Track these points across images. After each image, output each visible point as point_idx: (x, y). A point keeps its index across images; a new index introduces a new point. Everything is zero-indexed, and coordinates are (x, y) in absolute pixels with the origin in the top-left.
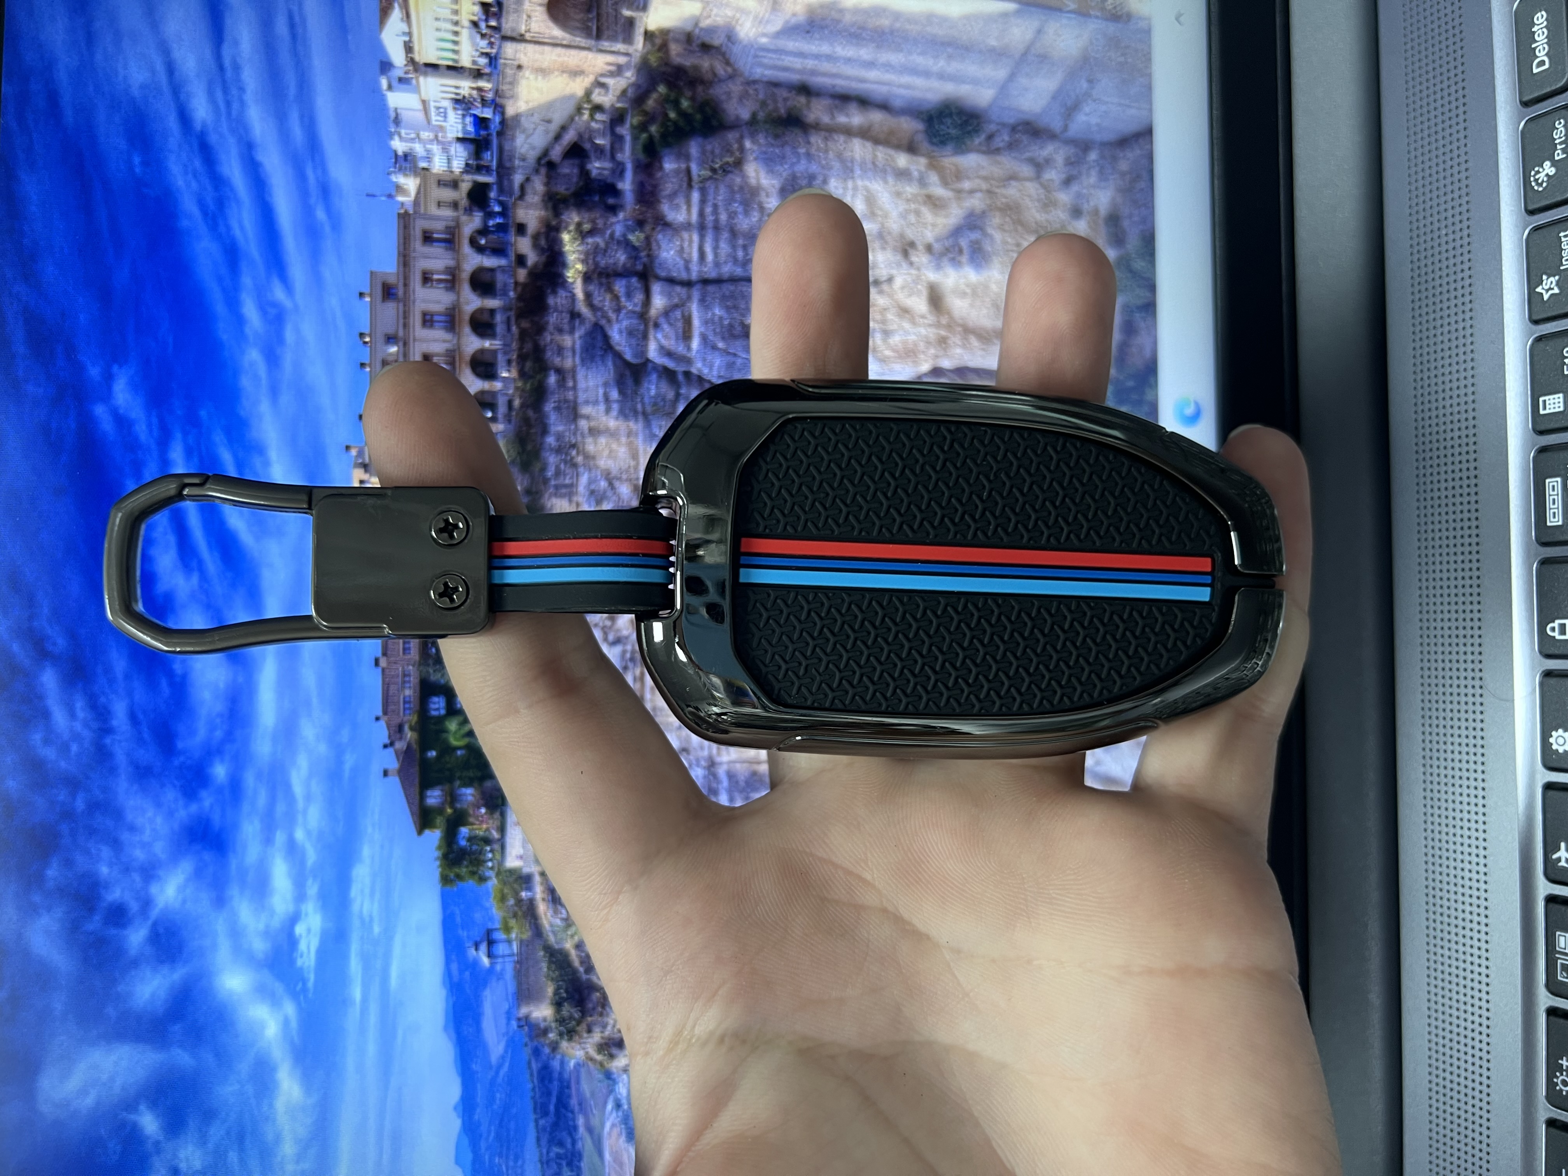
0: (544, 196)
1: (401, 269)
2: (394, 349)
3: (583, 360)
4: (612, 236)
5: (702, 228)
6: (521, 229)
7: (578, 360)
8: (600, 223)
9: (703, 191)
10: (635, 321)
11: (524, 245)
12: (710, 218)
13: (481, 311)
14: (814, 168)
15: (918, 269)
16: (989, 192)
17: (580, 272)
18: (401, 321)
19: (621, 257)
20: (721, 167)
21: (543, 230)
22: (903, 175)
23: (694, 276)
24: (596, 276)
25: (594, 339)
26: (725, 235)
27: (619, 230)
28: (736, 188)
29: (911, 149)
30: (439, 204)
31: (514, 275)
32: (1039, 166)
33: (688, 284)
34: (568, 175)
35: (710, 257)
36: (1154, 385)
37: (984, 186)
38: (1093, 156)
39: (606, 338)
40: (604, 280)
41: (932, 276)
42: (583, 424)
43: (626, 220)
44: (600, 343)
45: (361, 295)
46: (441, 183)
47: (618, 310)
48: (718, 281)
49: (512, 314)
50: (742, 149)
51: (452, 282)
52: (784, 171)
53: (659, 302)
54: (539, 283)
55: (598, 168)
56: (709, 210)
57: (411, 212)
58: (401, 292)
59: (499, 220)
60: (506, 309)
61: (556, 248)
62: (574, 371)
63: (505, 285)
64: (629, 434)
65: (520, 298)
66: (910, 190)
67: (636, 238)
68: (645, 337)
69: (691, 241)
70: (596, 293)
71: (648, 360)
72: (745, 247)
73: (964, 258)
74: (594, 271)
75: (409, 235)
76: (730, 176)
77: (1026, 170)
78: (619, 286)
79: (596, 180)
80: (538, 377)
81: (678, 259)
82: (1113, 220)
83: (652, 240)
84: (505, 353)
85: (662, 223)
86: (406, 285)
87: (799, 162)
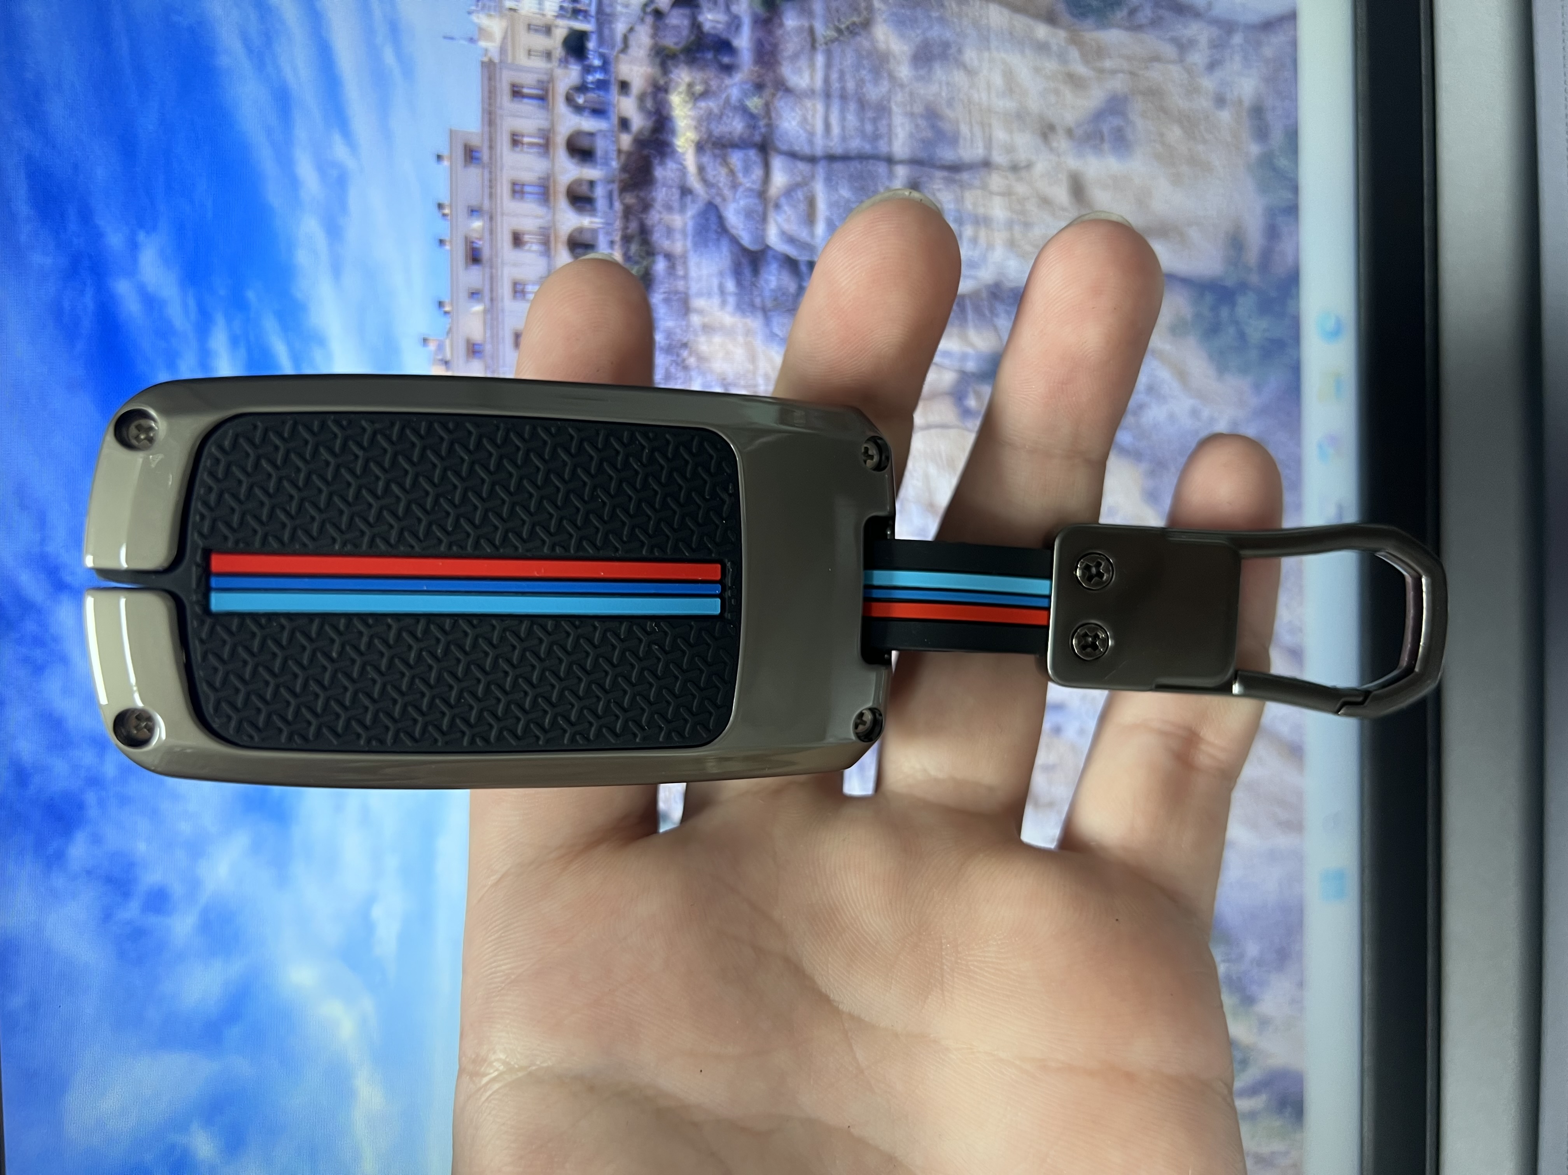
0: (651, 49)
1: (486, 129)
2: (477, 224)
3: (695, 245)
4: (727, 101)
5: (827, 95)
6: (624, 86)
7: (689, 244)
8: (714, 84)
9: (829, 54)
10: (753, 202)
11: (628, 106)
12: (836, 85)
13: (578, 182)
14: (948, 35)
15: (1059, 155)
16: (1132, 73)
17: (693, 141)
18: (487, 191)
19: (737, 126)
20: (848, 28)
21: (649, 90)
22: (1042, 48)
23: (819, 150)
24: (710, 145)
25: (707, 220)
26: (852, 106)
27: (735, 93)
28: (864, 53)
29: (1051, 19)
30: (529, 53)
31: (617, 141)
32: (1183, 47)
33: (812, 160)
34: (678, 27)
35: (836, 130)
36: (1297, 297)
37: (1125, 65)
38: (1237, 39)
39: (721, 219)
40: (717, 152)
41: (1072, 163)
42: (695, 319)
43: (744, 82)
44: (714, 227)
45: (439, 158)
46: (530, 27)
47: (735, 186)
48: (845, 158)
49: (615, 187)
50: (870, 8)
51: (545, 146)
52: (916, 36)
53: (780, 178)
54: (645, 152)
55: (712, 21)
56: (834, 76)
57: (496, 60)
58: (485, 156)
59: (599, 76)
60: (609, 181)
61: (665, 113)
62: (684, 257)
63: (606, 153)
64: (748, 332)
65: (624, 169)
66: (1051, 65)
67: (754, 103)
68: (764, 219)
69: (815, 111)
70: (711, 164)
71: (768, 248)
72: (875, 121)
73: (1106, 146)
74: (707, 141)
75: (495, 88)
76: (858, 39)
77: (1169, 51)
78: (736, 158)
79: (708, 34)
80: (645, 263)
81: (801, 132)
82: (1257, 112)
83: (772, 109)
84: (608, 234)
85: (783, 87)
86: (491, 148)
87: (931, 27)
